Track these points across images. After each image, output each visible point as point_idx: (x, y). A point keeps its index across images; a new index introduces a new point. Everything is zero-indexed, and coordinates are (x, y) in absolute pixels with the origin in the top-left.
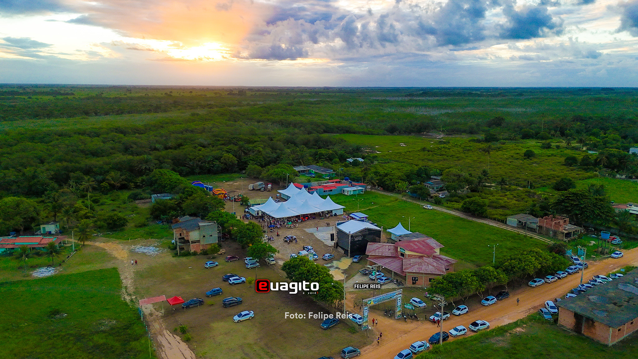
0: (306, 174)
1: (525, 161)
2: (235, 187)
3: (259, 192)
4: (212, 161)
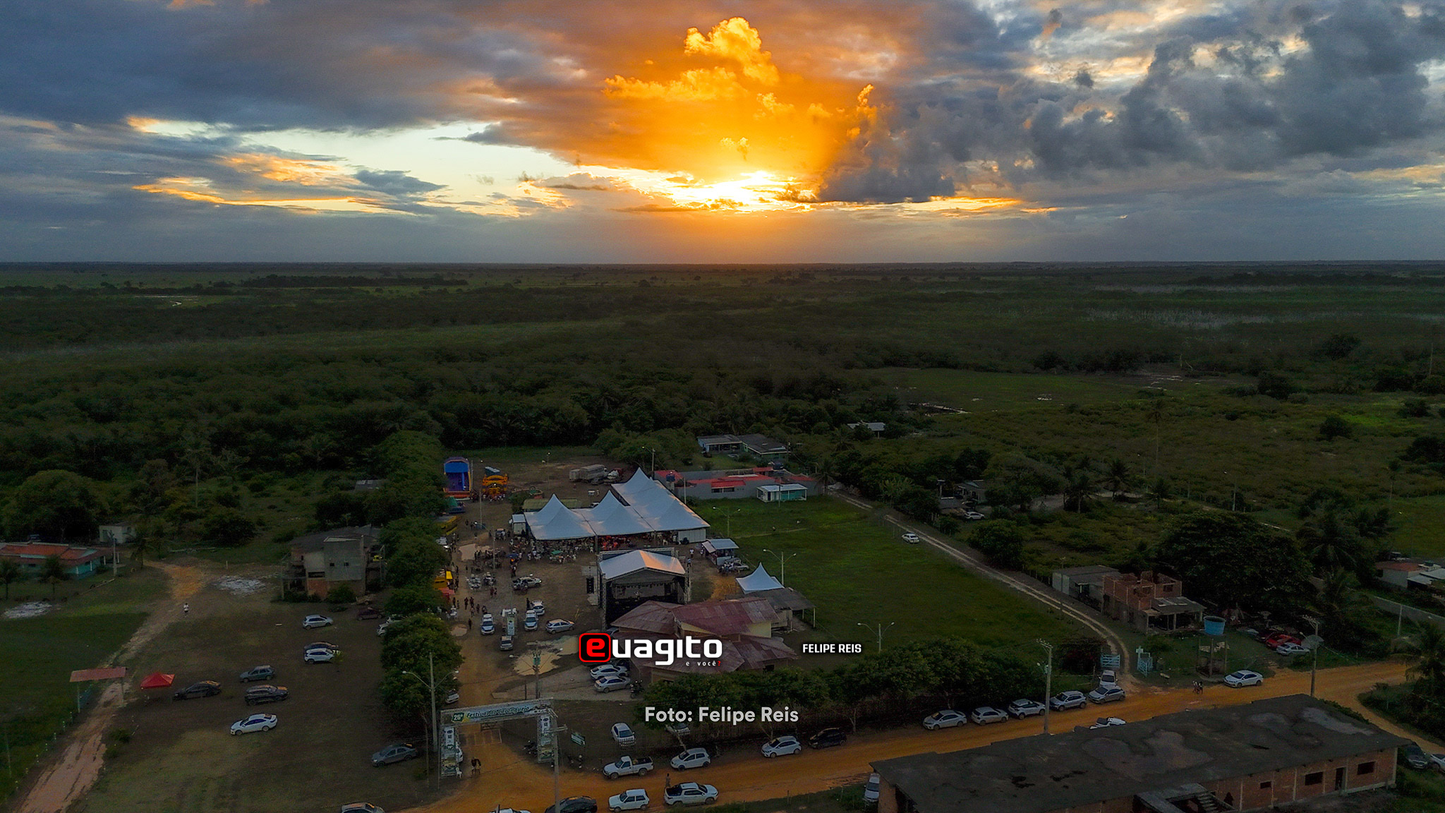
0: (727, 453)
4: (538, 417)
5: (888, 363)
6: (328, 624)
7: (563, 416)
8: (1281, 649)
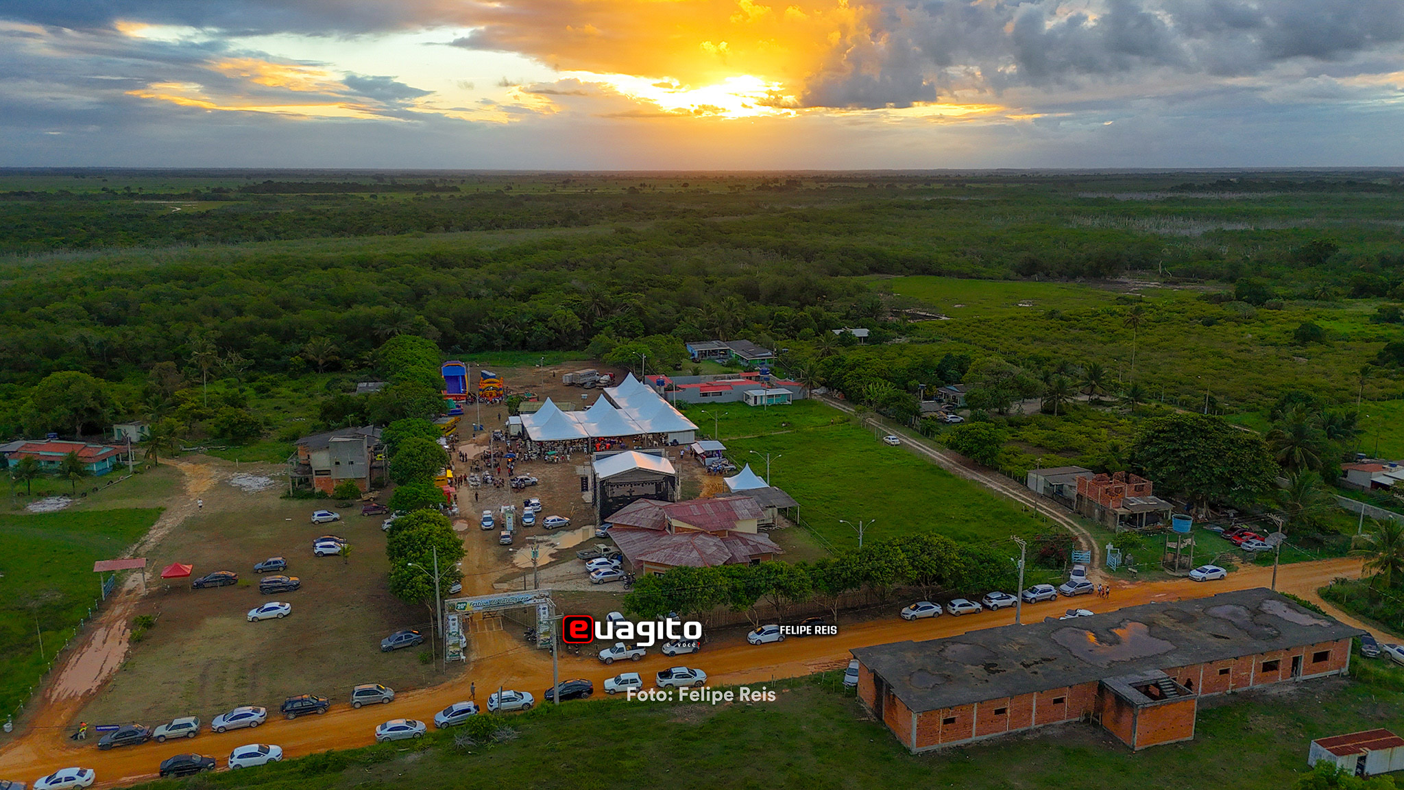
0: (719, 358)
1: (1287, 350)
2: (545, 378)
4: (531, 324)
5: (873, 270)
6: (335, 520)
7: (556, 320)
8: (1245, 546)
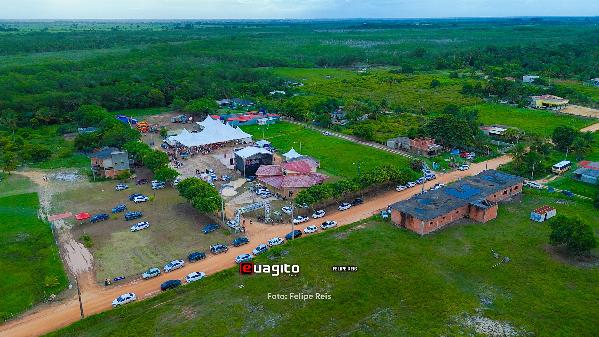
0: (229, 107)
1: (430, 90)
2: (160, 120)
3: (181, 124)
4: (140, 96)
5: (259, 65)
7: (151, 94)
8: (467, 158)
